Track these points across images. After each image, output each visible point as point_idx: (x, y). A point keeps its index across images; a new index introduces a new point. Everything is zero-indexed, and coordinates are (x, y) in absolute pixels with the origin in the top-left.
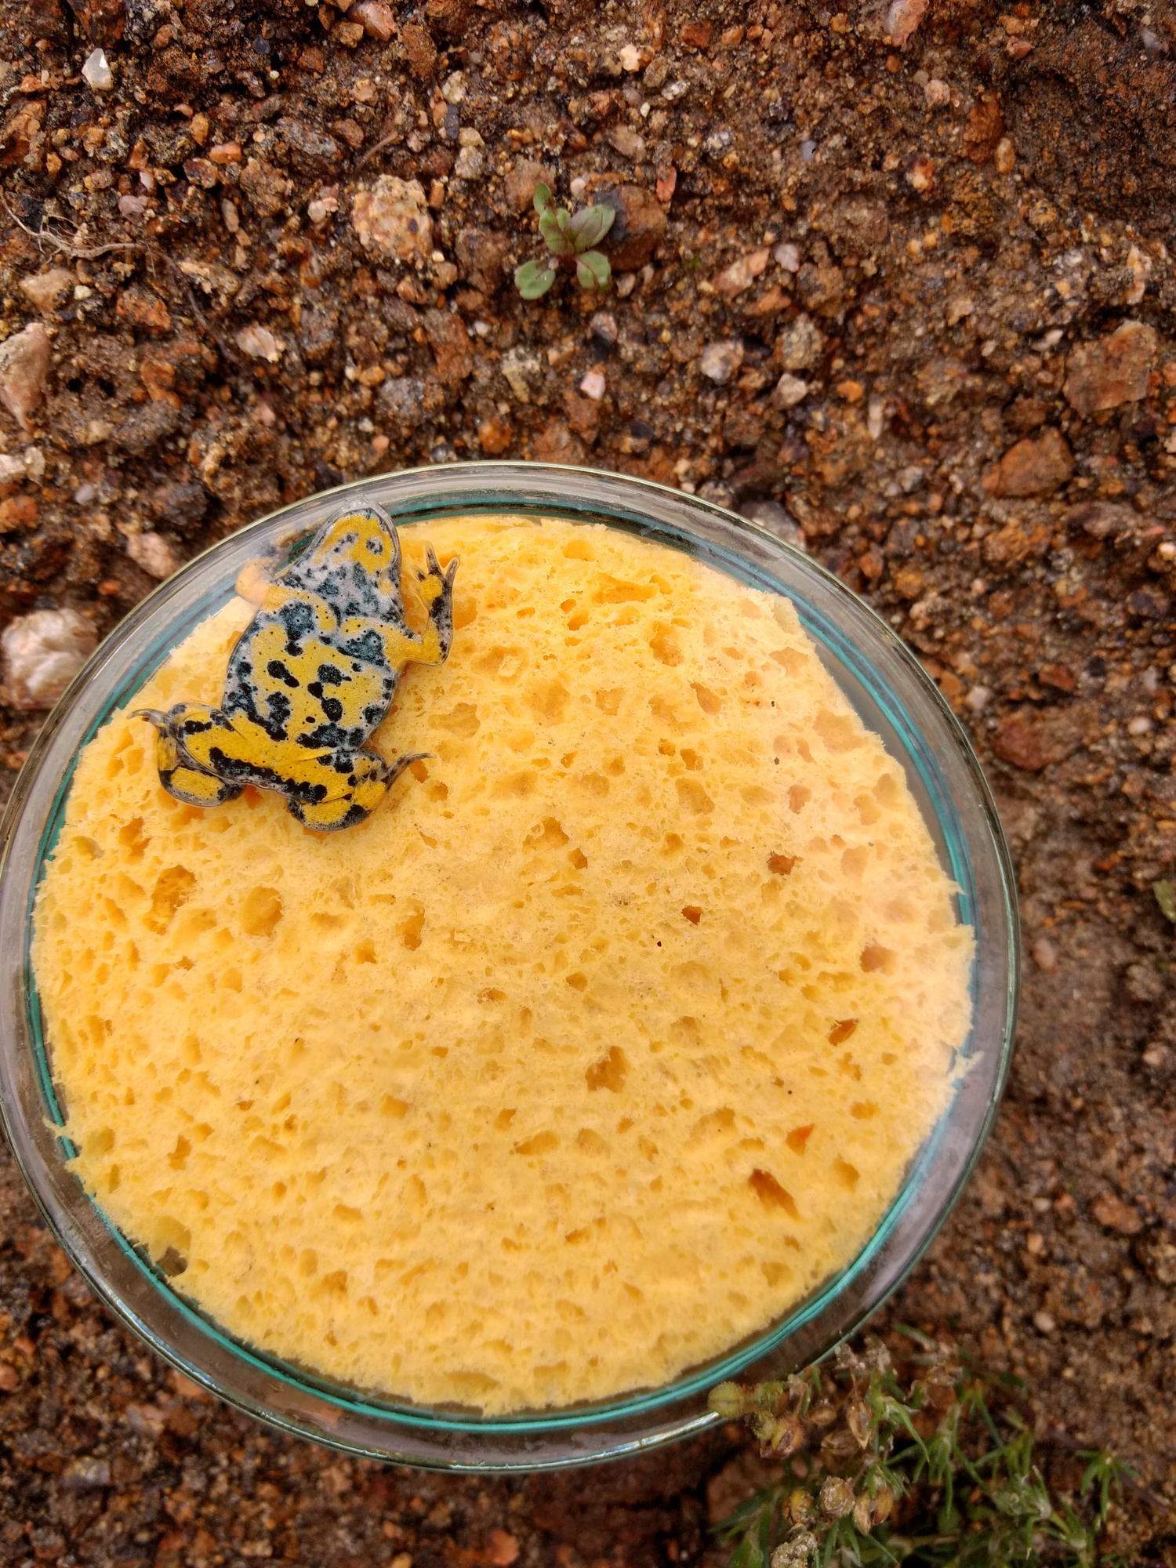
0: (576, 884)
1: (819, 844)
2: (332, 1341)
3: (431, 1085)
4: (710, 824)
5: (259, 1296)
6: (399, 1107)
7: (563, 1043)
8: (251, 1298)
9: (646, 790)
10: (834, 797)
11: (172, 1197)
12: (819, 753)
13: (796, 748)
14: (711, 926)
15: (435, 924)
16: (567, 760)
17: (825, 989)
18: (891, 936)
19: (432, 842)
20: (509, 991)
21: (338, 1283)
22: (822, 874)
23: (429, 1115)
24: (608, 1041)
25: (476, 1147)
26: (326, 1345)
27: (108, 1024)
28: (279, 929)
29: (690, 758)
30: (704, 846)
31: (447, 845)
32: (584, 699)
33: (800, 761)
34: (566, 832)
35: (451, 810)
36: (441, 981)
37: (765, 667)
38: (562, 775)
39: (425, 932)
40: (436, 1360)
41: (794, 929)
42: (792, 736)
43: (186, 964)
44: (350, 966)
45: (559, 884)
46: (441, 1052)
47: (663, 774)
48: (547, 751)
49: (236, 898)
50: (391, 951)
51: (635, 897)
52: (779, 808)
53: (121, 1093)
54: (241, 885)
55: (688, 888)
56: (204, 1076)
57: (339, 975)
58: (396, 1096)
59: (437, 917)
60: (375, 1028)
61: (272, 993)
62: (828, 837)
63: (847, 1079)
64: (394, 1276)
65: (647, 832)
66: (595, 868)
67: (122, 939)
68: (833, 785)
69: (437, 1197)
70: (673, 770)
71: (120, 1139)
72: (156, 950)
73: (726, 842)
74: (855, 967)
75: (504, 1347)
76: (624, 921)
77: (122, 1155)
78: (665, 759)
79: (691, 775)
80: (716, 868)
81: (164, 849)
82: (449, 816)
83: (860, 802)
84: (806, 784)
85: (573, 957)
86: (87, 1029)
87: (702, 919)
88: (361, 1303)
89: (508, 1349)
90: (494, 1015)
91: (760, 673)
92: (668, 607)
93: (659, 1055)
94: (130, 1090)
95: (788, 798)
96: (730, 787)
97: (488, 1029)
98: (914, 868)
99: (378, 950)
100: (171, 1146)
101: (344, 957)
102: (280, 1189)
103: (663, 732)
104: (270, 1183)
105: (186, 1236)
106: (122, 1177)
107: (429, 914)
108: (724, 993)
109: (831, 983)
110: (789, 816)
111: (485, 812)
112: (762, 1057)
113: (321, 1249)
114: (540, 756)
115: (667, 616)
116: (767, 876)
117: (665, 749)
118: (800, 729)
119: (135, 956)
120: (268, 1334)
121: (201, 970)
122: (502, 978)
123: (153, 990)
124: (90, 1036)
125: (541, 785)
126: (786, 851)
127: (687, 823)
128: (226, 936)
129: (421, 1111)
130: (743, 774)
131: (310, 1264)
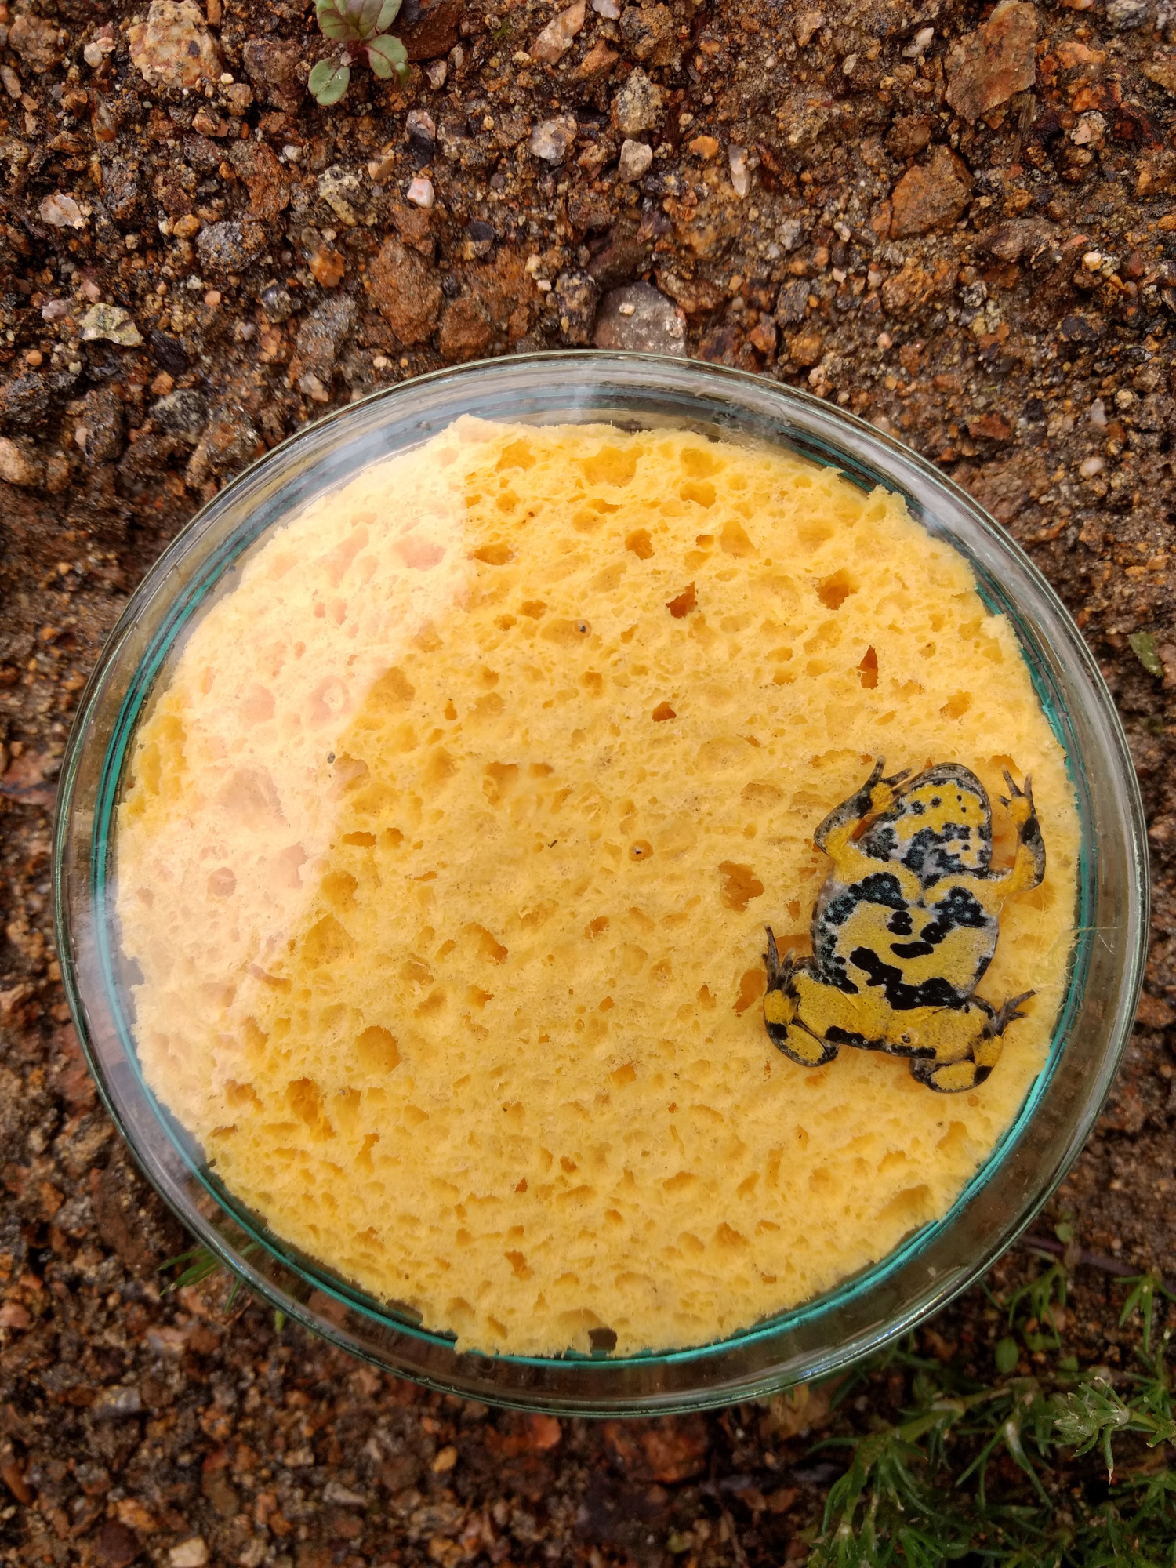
0: (559, 788)
1: (696, 559)
2: (770, 1280)
3: (628, 1034)
4: (598, 638)
5: (685, 1304)
6: (627, 1072)
7: (682, 903)
8: (681, 1311)
9: (528, 668)
10: (664, 512)
11: (548, 1299)
12: (614, 495)
13: (596, 513)
14: (687, 706)
15: (499, 927)
16: (451, 714)
17: (822, 654)
18: (826, 560)
19: (431, 875)
20: (603, 911)
21: (729, 1236)
22: (720, 577)
23: (650, 1055)
24: (711, 867)
25: (709, 1040)
26: (769, 1287)
27: (371, 1230)
28: (404, 1047)
29: (533, 609)
30: (615, 657)
31: (444, 865)
32: (410, 658)
33: (609, 516)
34: (508, 762)
35: (415, 839)
36: (551, 958)
37: (504, 484)
38: (459, 728)
39: (501, 940)
40: (858, 1216)
41: (747, 637)
42: (582, 507)
43: (375, 1138)
44: (480, 1016)
45: (548, 802)
46: (608, 1004)
47: (525, 644)
48: (429, 724)
49: (350, 1063)
50: (494, 977)
51: (611, 747)
52: (637, 569)
53: (433, 1267)
54: (344, 1049)
55: (639, 700)
56: (472, 1197)
57: (478, 1031)
58: (615, 1068)
59: (495, 920)
60: (545, 1039)
61: (450, 1094)
62: (692, 545)
63: (914, 699)
64: (759, 1189)
65: (564, 696)
66: (558, 763)
67: (313, 1166)
68: (654, 505)
69: (723, 1104)
70: (529, 633)
71: (469, 1298)
72: (343, 1150)
73: (627, 636)
74: (824, 613)
75: (897, 1156)
76: (622, 774)
77: (485, 1305)
78: (514, 631)
79: (546, 619)
80: (640, 663)
81: (270, 1082)
82: (419, 846)
83: (690, 495)
84: (634, 529)
85: (618, 840)
86: (362, 1248)
87: (675, 709)
88: (758, 1233)
89: (901, 1155)
90: (612, 939)
91: (505, 491)
92: (387, 527)
93: (759, 835)
94: (437, 1259)
95: (632, 553)
96: (584, 595)
97: (619, 953)
98: (783, 493)
99: (483, 987)
100: (507, 1267)
101: (468, 1018)
102: (615, 1216)
103: (489, 616)
104: (601, 1220)
105: (589, 1314)
106: (500, 1321)
107: (486, 924)
108: (754, 742)
109: (824, 644)
110: (649, 564)
111: (440, 814)
112: (832, 755)
113: (688, 1225)
114: (429, 732)
115: (394, 534)
116: (684, 625)
117: (506, 624)
118: (583, 497)
119: (337, 1170)
120: (721, 1321)
121: (386, 1130)
122: (588, 908)
123: (373, 1178)
124: (370, 1251)
125: (455, 750)
126: (676, 591)
127: (582, 655)
128: (377, 1093)
129: (644, 1059)
130: (582, 577)
131: (694, 1242)
